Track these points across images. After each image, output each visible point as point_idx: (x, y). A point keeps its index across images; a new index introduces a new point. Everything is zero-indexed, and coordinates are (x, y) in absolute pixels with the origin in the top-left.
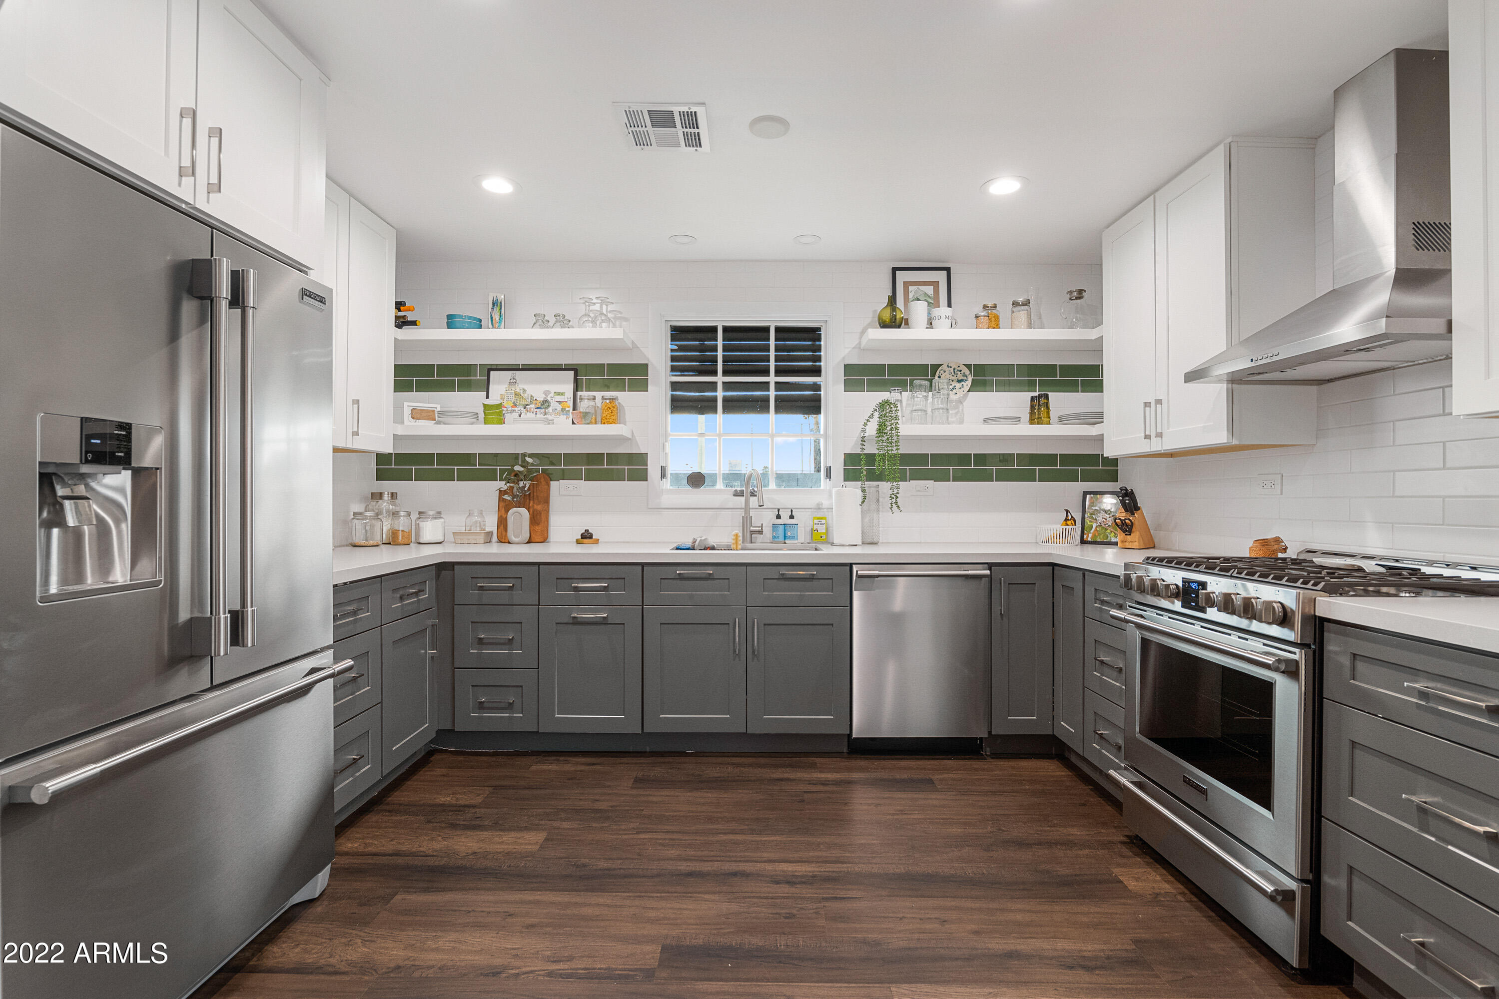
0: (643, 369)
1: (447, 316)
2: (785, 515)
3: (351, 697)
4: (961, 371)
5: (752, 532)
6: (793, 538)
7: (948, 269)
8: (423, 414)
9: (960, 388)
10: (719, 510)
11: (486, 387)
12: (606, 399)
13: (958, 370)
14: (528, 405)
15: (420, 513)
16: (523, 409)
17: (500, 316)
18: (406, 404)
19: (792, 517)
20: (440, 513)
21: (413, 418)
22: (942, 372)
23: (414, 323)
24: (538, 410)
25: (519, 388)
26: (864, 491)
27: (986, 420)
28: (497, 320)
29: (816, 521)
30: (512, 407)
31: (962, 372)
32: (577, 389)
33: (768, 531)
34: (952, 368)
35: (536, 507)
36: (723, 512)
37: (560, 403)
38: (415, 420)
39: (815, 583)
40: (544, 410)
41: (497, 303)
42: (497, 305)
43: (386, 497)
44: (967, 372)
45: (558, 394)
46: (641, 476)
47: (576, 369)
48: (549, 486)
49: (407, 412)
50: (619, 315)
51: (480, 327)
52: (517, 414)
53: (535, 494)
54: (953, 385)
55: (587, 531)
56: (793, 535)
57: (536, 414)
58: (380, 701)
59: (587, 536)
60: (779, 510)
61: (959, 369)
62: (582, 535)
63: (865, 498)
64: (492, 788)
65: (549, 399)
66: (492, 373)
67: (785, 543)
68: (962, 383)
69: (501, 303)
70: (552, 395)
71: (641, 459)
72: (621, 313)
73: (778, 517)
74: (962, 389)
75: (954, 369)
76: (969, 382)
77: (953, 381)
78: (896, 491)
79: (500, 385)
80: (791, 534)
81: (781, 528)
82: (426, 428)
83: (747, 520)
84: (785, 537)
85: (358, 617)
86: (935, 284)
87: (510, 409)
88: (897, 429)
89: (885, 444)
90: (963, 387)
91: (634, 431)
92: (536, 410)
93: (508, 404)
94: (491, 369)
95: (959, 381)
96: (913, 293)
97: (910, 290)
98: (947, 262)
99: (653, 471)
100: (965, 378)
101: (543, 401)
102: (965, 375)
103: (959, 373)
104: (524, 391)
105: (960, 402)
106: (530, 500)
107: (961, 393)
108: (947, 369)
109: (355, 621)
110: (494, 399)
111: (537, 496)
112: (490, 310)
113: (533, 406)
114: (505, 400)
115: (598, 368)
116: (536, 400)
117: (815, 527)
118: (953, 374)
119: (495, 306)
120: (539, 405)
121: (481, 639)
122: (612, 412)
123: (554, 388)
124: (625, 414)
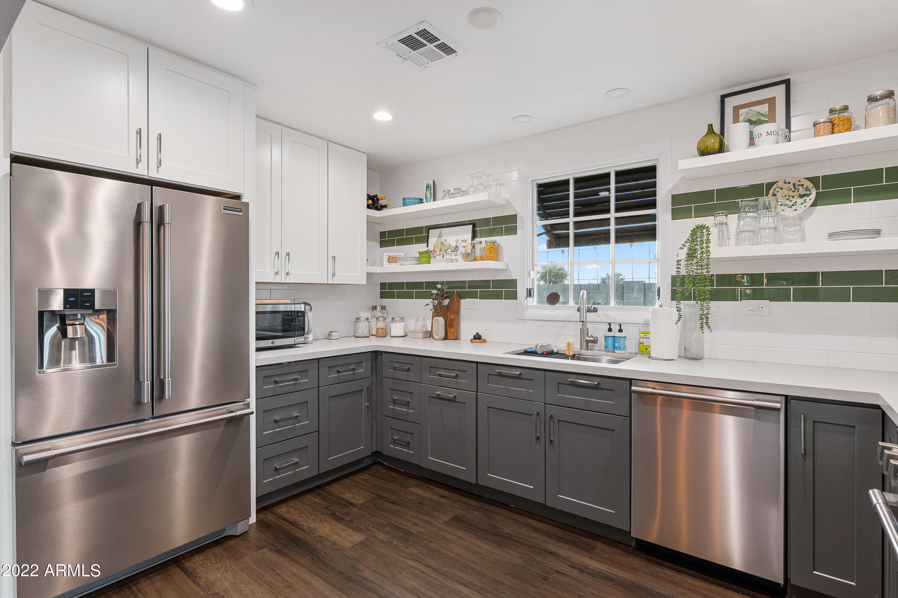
0: (513, 218)
1: (403, 198)
2: (615, 328)
3: (292, 426)
4: (803, 185)
5: (588, 342)
6: (620, 348)
7: (787, 83)
8: (394, 259)
9: (802, 204)
10: (564, 322)
11: (426, 240)
12: (488, 242)
13: (799, 185)
14: (447, 250)
15: (393, 318)
16: (444, 253)
17: (431, 194)
18: (385, 254)
19: (620, 331)
20: (403, 318)
21: (388, 262)
22: (777, 189)
23: (385, 206)
24: (452, 253)
25: (443, 239)
26: (679, 310)
27: (831, 235)
28: (429, 197)
29: (642, 335)
30: (439, 252)
31: (804, 187)
32: (474, 236)
33: (601, 340)
34: (792, 184)
35: (451, 316)
36: (569, 324)
37: (464, 247)
38: (389, 263)
39: (599, 392)
40: (455, 253)
41: (429, 187)
42: (429, 188)
43: (379, 308)
44: (810, 185)
45: (463, 241)
46: (513, 296)
47: (474, 224)
48: (459, 303)
49: (385, 259)
50: (499, 182)
51: (422, 203)
52: (442, 256)
53: (451, 308)
54: (794, 201)
55: (478, 334)
56: (619, 346)
57: (451, 255)
58: (318, 430)
59: (477, 337)
60: (610, 324)
61: (800, 183)
62: (474, 336)
63: (680, 317)
64: (376, 496)
65: (458, 245)
66: (431, 231)
67: (615, 352)
68: (805, 198)
69: (431, 186)
70: (460, 242)
71: (513, 283)
72: (500, 180)
73: (610, 330)
74: (804, 204)
75: (794, 184)
76: (813, 196)
77: (793, 197)
78: (706, 312)
79: (434, 237)
80: (618, 345)
81: (610, 340)
82: (395, 268)
83: (584, 332)
84: (614, 347)
85: (298, 382)
86: (771, 102)
87: (438, 253)
88: (708, 252)
89: (695, 267)
90: (805, 202)
91: (508, 264)
92: (451, 253)
93: (437, 250)
94: (429, 228)
95: (801, 196)
96: (744, 115)
97: (740, 114)
98: (788, 74)
99: (521, 292)
100: (809, 192)
101: (455, 247)
102: (807, 189)
103: (800, 188)
104: (446, 240)
105: (801, 218)
106: (448, 311)
107: (801, 209)
108: (786, 186)
109: (294, 384)
110: (431, 248)
111: (452, 309)
112: (425, 192)
113: (450, 250)
114: (436, 247)
115: (486, 221)
116: (452, 246)
117: (642, 340)
118: (793, 189)
119: (428, 189)
120: (453, 249)
121: (395, 400)
122: (490, 252)
123: (461, 237)
124: (503, 252)
